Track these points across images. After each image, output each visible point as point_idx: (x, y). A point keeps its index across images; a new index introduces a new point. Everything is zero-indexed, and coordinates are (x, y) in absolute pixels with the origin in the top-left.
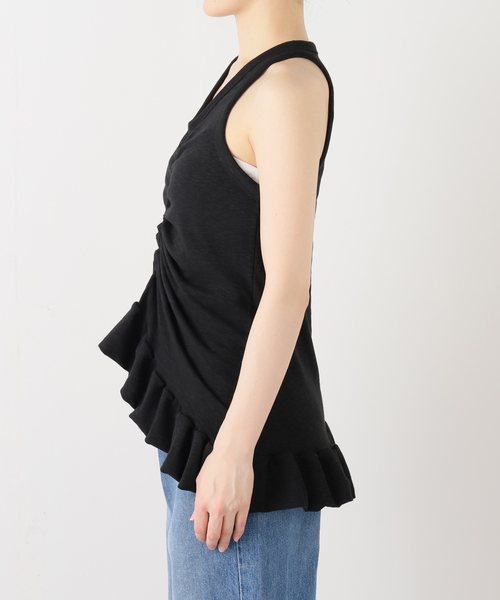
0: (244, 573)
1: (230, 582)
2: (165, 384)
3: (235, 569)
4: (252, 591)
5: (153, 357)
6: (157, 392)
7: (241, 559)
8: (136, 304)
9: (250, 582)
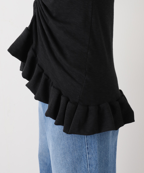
0: (90, 159)
1: (83, 163)
2: (43, 71)
3: (85, 157)
4: (94, 166)
5: (36, 56)
6: (40, 75)
7: (88, 153)
8: (27, 28)
9: (93, 162)
